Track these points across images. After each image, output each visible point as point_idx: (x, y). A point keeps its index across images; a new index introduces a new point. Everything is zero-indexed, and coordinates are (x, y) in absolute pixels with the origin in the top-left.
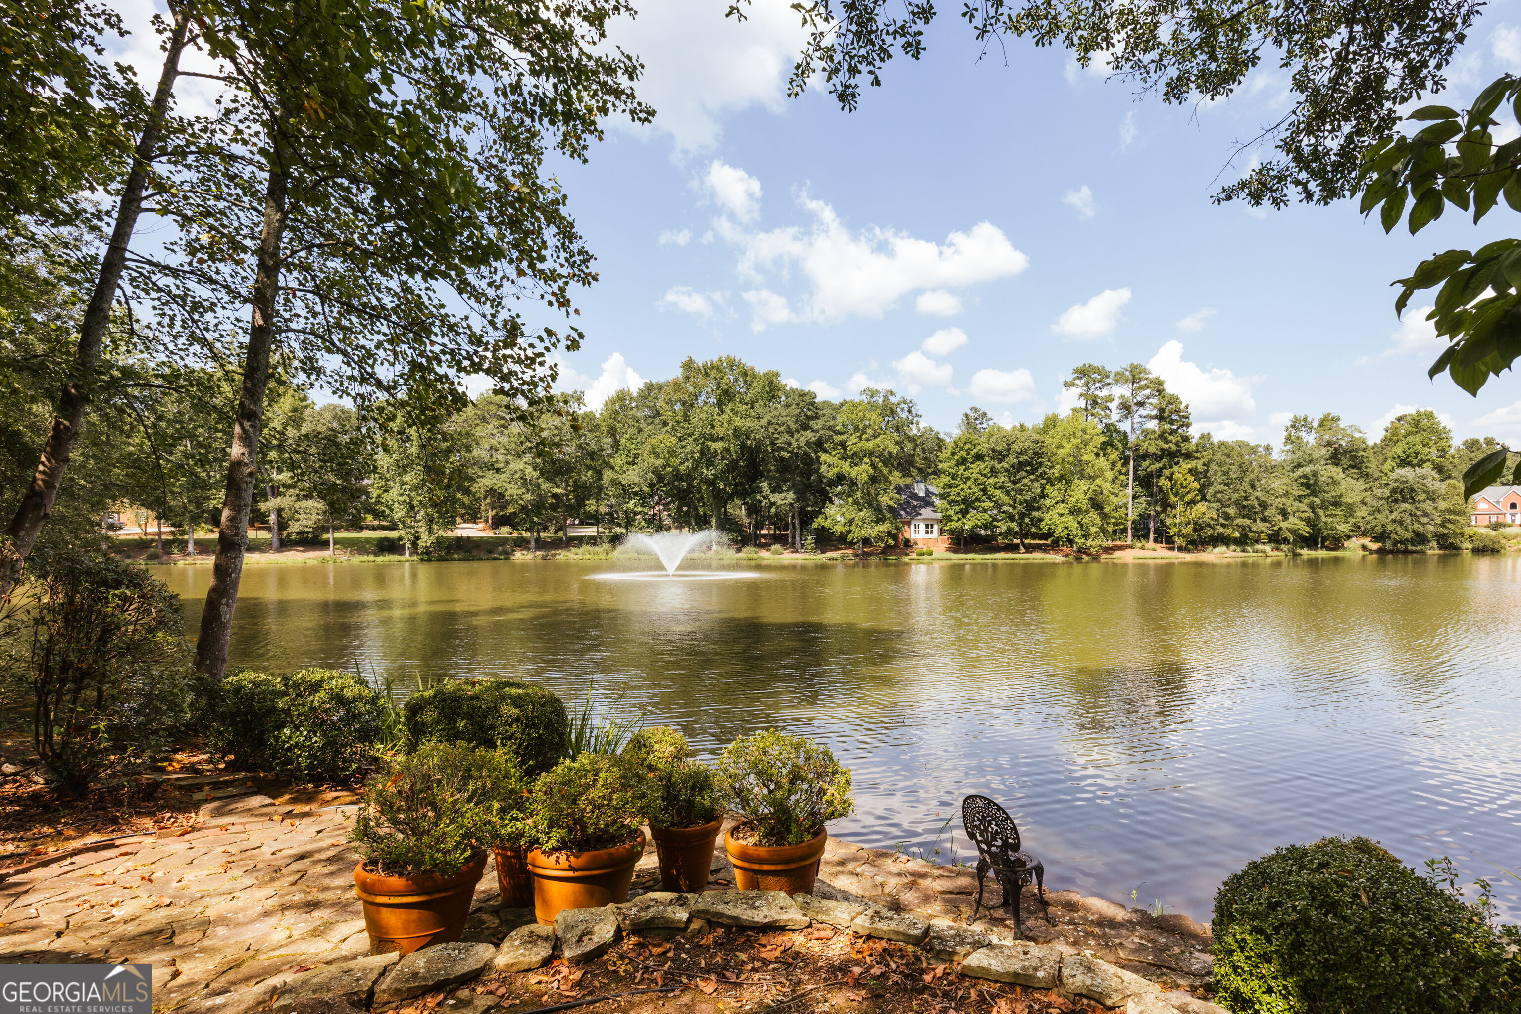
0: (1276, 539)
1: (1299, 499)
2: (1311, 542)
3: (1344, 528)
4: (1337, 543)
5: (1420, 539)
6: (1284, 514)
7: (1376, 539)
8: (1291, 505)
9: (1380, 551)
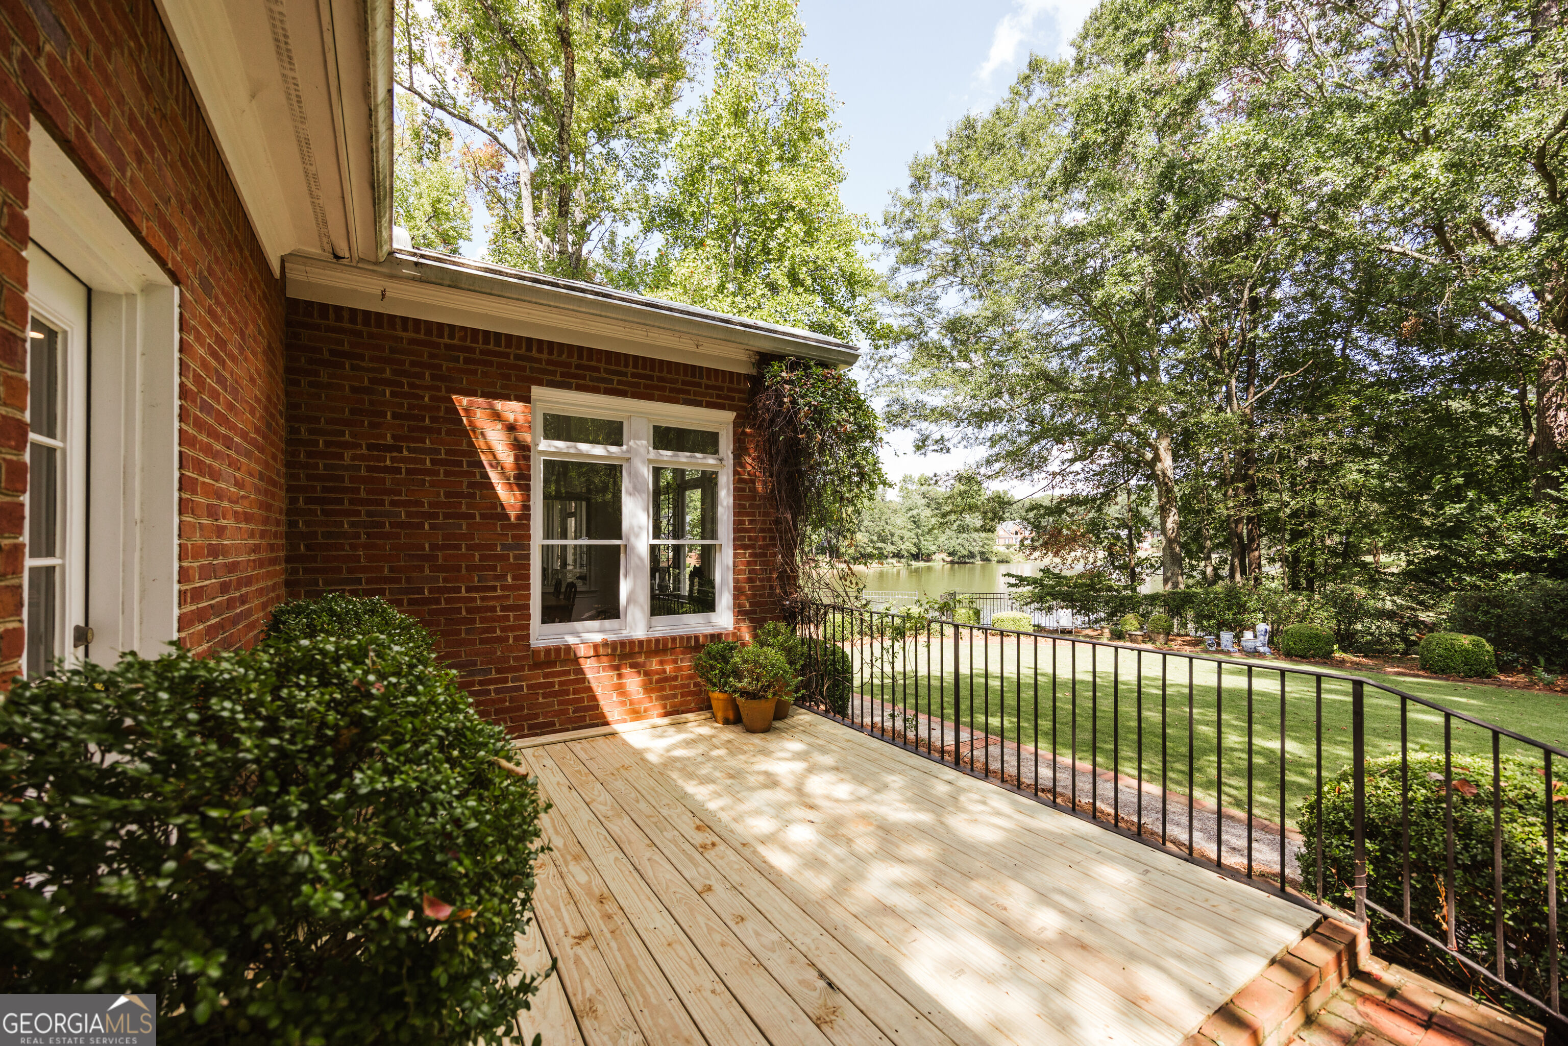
0: (898, 555)
1: (910, 530)
2: (916, 557)
3: (933, 548)
4: (928, 558)
5: (972, 555)
6: (902, 538)
7: (950, 554)
8: (907, 534)
9: (952, 562)
